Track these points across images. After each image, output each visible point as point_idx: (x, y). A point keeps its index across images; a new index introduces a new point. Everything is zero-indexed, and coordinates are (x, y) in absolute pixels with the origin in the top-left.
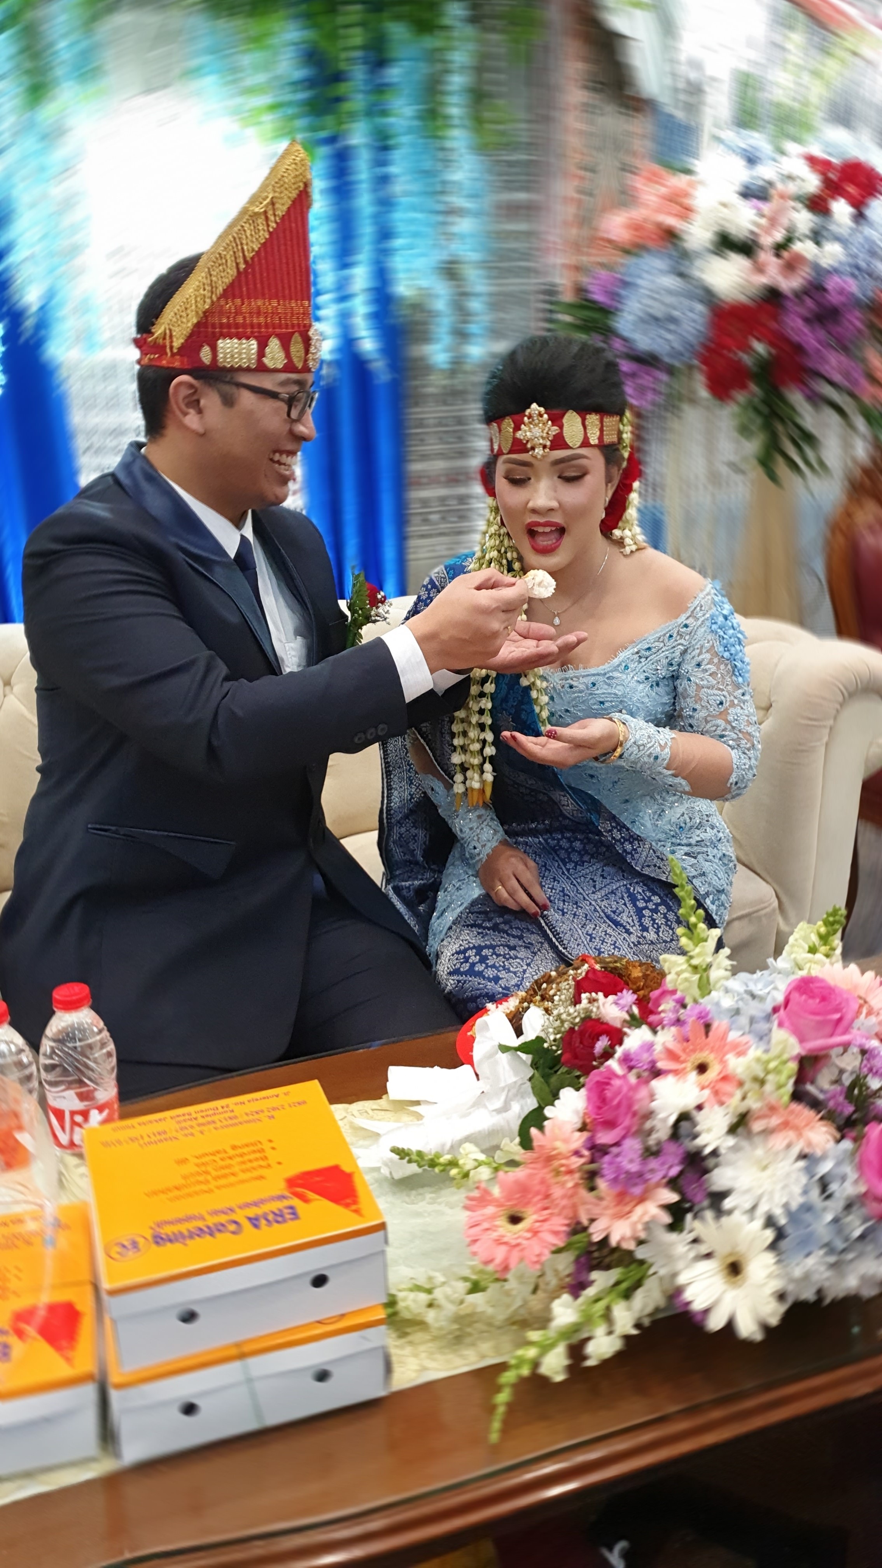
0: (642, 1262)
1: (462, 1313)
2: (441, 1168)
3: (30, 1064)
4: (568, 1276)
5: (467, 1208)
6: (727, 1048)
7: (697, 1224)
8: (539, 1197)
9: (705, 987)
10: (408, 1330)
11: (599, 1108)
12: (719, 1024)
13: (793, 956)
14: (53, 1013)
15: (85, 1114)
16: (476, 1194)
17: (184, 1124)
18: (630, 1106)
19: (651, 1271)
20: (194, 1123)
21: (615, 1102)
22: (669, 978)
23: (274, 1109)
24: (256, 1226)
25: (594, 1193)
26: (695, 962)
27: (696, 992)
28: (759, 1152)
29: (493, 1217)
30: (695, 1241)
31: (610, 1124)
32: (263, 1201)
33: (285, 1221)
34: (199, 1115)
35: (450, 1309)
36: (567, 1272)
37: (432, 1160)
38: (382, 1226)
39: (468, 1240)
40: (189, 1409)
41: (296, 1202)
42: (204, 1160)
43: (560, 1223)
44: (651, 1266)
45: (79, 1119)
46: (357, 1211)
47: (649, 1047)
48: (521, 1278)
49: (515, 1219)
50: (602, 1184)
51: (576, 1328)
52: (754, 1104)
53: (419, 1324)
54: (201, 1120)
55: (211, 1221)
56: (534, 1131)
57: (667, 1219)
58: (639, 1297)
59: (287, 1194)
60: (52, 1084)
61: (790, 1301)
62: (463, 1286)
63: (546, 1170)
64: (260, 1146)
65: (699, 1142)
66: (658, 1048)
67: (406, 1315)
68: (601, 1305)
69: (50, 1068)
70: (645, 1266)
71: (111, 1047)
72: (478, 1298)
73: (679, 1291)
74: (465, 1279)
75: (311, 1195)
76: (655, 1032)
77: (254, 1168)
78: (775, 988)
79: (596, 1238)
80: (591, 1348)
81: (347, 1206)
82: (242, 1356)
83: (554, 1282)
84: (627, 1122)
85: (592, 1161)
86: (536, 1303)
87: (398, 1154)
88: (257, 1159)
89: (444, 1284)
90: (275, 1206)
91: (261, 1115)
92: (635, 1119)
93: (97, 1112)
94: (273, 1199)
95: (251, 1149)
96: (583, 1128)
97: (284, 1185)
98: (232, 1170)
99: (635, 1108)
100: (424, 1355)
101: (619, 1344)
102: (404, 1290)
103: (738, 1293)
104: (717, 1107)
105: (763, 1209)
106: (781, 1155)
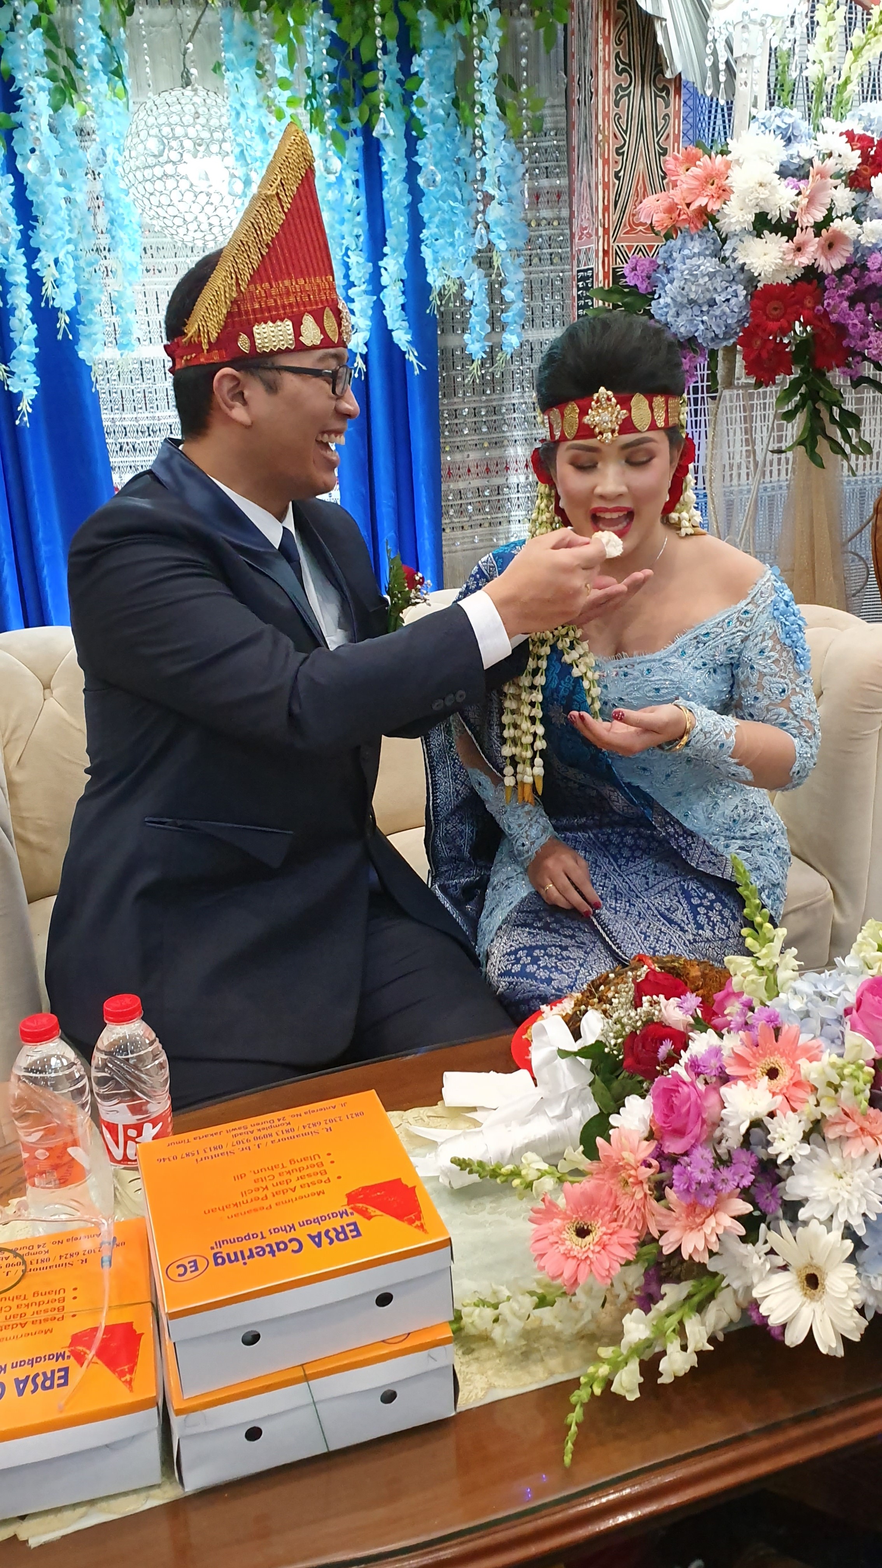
0: (715, 1274)
1: (528, 1327)
2: (503, 1179)
3: (81, 1077)
4: (637, 1289)
5: (531, 1220)
6: (798, 1052)
7: (772, 1236)
8: (607, 1209)
9: (773, 989)
10: (473, 1346)
11: (667, 1116)
12: (789, 1027)
13: (862, 955)
15: (139, 1128)
16: (541, 1206)
17: (239, 1138)
18: (699, 1115)
19: (724, 1284)
20: (250, 1136)
21: (684, 1110)
22: (735, 980)
23: (331, 1121)
24: (319, 1245)
25: (662, 1202)
26: (761, 963)
27: (763, 995)
28: (836, 1160)
29: (560, 1231)
30: (772, 1252)
31: (680, 1133)
32: (323, 1218)
33: (346, 1238)
34: (255, 1128)
35: (517, 1325)
36: (636, 1285)
37: (493, 1170)
38: (448, 1242)
39: (536, 1254)
40: (254, 1434)
41: (357, 1218)
42: (262, 1175)
43: (629, 1236)
44: (724, 1278)
45: (132, 1133)
46: (421, 1227)
47: (717, 1052)
48: (589, 1292)
49: (582, 1232)
50: (671, 1194)
51: (648, 1343)
52: (829, 1110)
53: (485, 1339)
54: (256, 1133)
55: (273, 1239)
56: (599, 1140)
57: (742, 1231)
58: (712, 1310)
59: (350, 1211)
61: (870, 1315)
62: (529, 1302)
63: (612, 1181)
64: (318, 1160)
65: (771, 1150)
66: (726, 1053)
67: (472, 1331)
68: (673, 1320)
69: (102, 1082)
70: (718, 1278)
72: (546, 1314)
73: (755, 1304)
74: (532, 1293)
75: (372, 1210)
76: (721, 1036)
77: (313, 1183)
78: (846, 989)
79: (667, 1251)
80: (663, 1365)
81: (411, 1222)
82: (306, 1378)
83: (624, 1295)
84: (697, 1130)
85: (661, 1171)
86: (605, 1317)
87: (459, 1165)
88: (316, 1174)
89: (509, 1298)
90: (337, 1223)
91: (318, 1128)
92: (705, 1127)
93: (151, 1125)
94: (334, 1215)
95: (309, 1162)
96: (650, 1137)
97: (345, 1201)
98: (292, 1186)
99: (705, 1116)
100: (490, 1373)
101: (694, 1360)
102: (468, 1305)
103: (816, 1306)
104: (790, 1113)
105: (841, 1218)
106: (858, 1164)
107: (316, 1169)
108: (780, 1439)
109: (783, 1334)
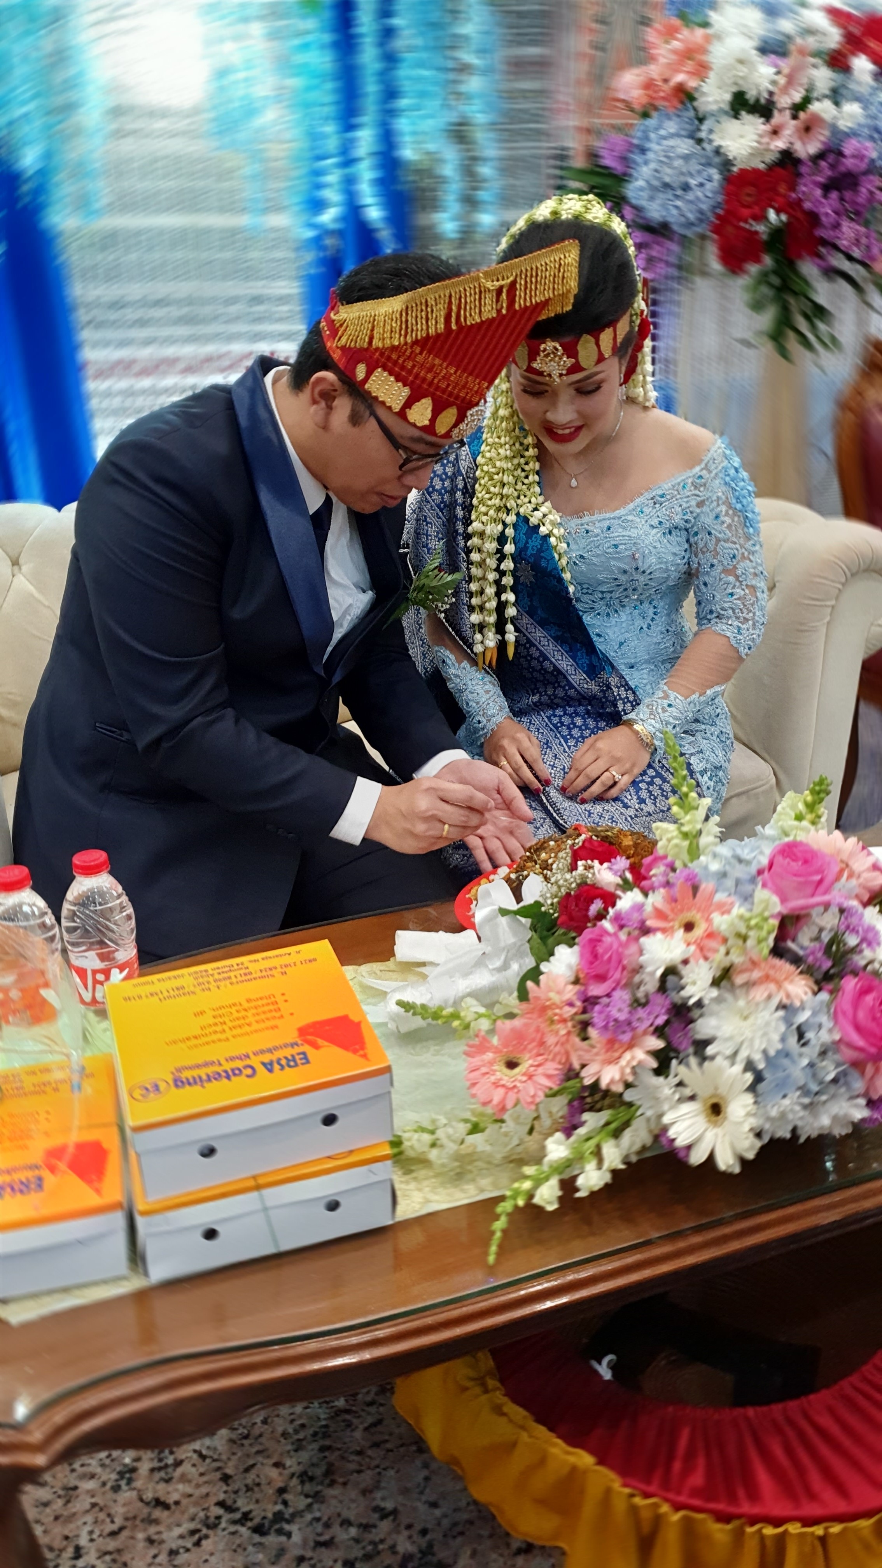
0: (630, 1105)
1: (463, 1152)
2: (444, 1020)
3: (53, 926)
4: (562, 1117)
5: (467, 1054)
6: (712, 908)
7: (682, 1069)
8: (534, 1044)
9: (694, 852)
10: (413, 1167)
11: (592, 963)
12: (706, 886)
13: (780, 823)
14: (74, 877)
15: (107, 973)
16: (476, 1041)
17: (202, 980)
18: (620, 961)
19: (639, 1113)
20: (211, 979)
21: (606, 957)
22: (660, 844)
23: (286, 966)
24: (270, 1071)
25: (586, 1042)
26: (685, 829)
27: (685, 857)
28: (741, 1003)
29: (491, 1063)
30: (680, 1084)
31: (601, 978)
32: (276, 1048)
33: (296, 1065)
34: (215, 972)
35: (452, 1147)
36: (560, 1114)
37: (435, 1013)
38: (388, 1070)
39: (468, 1084)
40: (211, 1234)
41: (306, 1048)
42: (220, 1012)
43: (553, 1067)
44: (639, 1107)
45: (100, 977)
46: (365, 1056)
47: (639, 908)
48: (517, 1119)
49: (512, 1065)
50: (592, 1032)
51: (568, 1163)
52: (736, 958)
53: (423, 1162)
54: (217, 976)
55: (228, 1066)
56: (530, 984)
57: (655, 1065)
58: (627, 1136)
59: (300, 1042)
60: (73, 944)
61: (766, 1139)
62: (463, 1128)
63: (540, 1020)
64: (273, 999)
65: (684, 993)
66: (648, 909)
67: (411, 1153)
68: (592, 1143)
69: (71, 930)
70: (634, 1108)
71: (130, 910)
72: (477, 1139)
73: (665, 1129)
74: (466, 1121)
75: (320, 1041)
76: (646, 895)
77: (268, 1019)
78: (761, 853)
79: (587, 1082)
80: (580, 1182)
81: (355, 1052)
82: (258, 1188)
83: (546, 1122)
84: (617, 975)
85: (584, 1011)
86: (531, 1142)
87: (403, 1007)
88: (271, 1011)
89: (445, 1125)
90: (288, 1052)
91: (274, 972)
92: (625, 973)
93: (117, 970)
94: (286, 1046)
95: (265, 1001)
96: (576, 981)
97: (296, 1034)
98: (247, 1021)
99: (625, 962)
100: (427, 1189)
101: (607, 1178)
102: (409, 1131)
103: (719, 1131)
104: (701, 961)
105: (743, 1055)
106: (762, 1006)
107: (271, 1007)
108: (681, 1244)
109: (687, 1155)
